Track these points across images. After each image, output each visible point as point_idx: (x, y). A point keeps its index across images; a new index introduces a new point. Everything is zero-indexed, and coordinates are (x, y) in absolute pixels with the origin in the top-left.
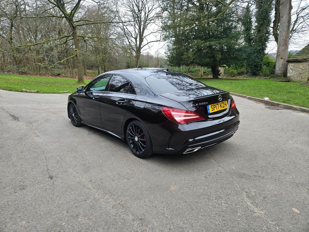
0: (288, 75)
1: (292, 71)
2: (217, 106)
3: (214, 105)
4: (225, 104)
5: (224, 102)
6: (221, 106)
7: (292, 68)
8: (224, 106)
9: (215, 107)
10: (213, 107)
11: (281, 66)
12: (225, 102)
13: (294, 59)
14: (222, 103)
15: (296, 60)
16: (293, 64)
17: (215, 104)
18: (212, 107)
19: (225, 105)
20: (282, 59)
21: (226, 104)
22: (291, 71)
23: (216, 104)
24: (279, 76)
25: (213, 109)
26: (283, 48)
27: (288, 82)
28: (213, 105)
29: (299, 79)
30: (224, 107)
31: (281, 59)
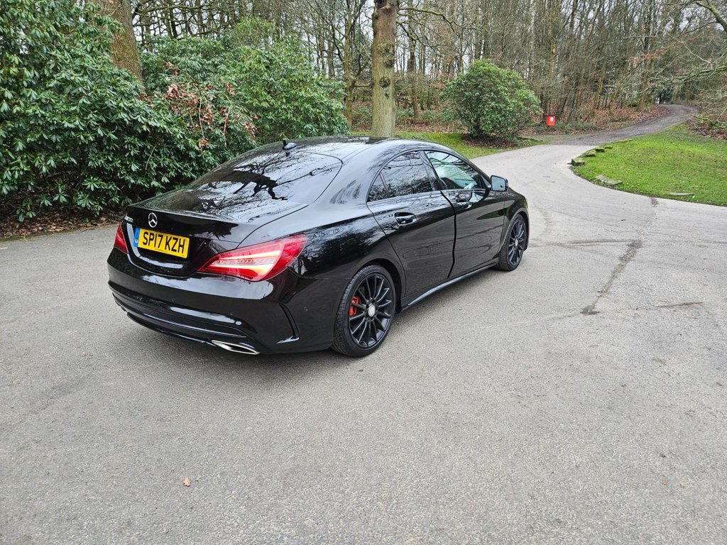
2: (159, 239)
3: (151, 234)
4: (182, 244)
5: (179, 237)
6: (167, 243)
8: (176, 248)
9: (152, 240)
10: (148, 237)
12: (182, 238)
14: (174, 239)
17: (155, 233)
18: (146, 235)
19: (180, 246)
21: (183, 246)
23: (158, 233)
25: (145, 241)
28: (149, 232)
30: (173, 250)
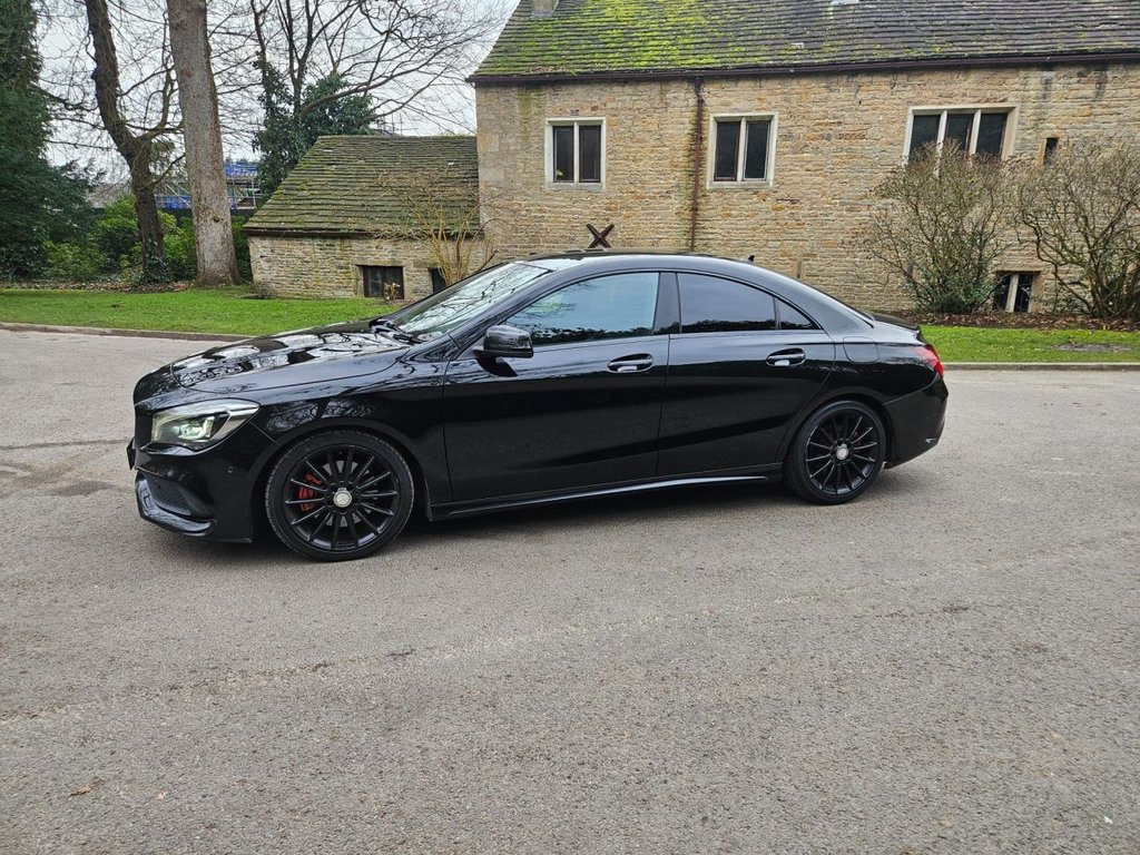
0: (257, 277)
1: (269, 264)
7: (265, 254)
11: (220, 247)
13: (267, 225)
15: (276, 229)
16: (267, 243)
20: (216, 221)
22: (265, 265)
24: (222, 282)
26: (213, 183)
27: (262, 298)
29: (296, 289)
31: (213, 223)
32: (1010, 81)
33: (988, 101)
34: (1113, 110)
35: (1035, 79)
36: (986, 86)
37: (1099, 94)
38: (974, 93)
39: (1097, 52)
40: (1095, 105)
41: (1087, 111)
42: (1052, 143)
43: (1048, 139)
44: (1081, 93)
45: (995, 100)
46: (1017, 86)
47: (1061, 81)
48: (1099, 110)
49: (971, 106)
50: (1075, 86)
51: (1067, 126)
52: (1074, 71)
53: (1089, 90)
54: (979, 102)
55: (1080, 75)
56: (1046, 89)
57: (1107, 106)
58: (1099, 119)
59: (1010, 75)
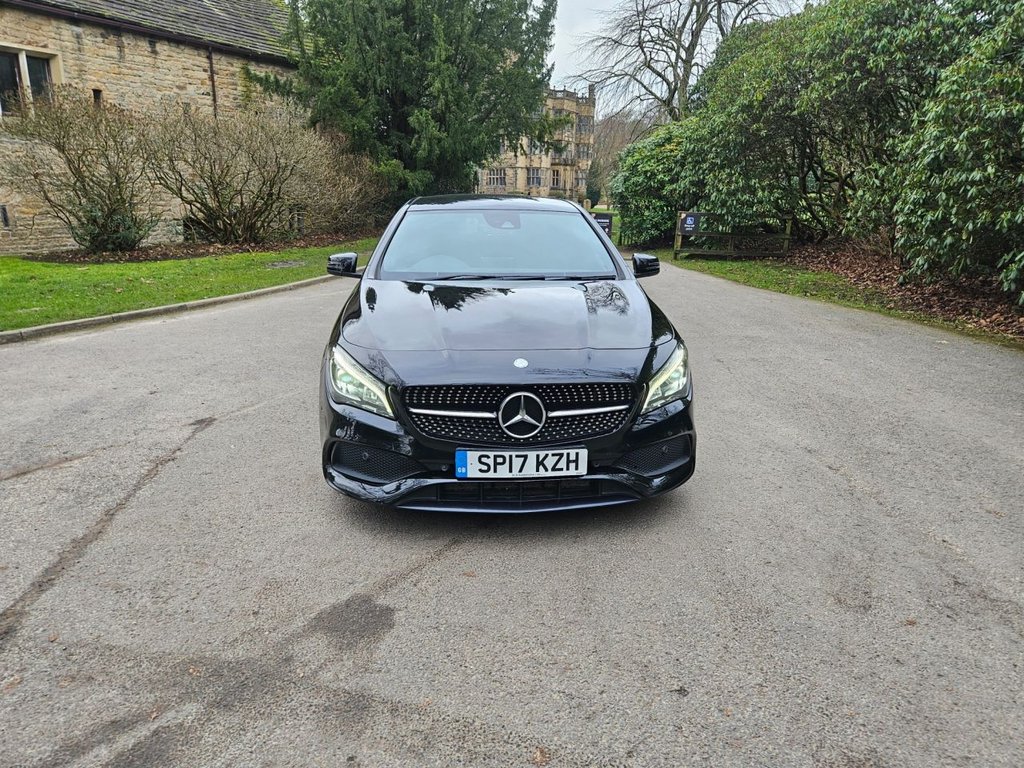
32: (45, 28)
33: (29, 43)
34: (135, 72)
35: (68, 31)
36: (23, 28)
37: (122, 57)
38: (13, 32)
39: (112, 19)
40: (121, 64)
41: (117, 71)
42: (97, 93)
43: (94, 91)
44: (108, 53)
45: (37, 44)
46: (53, 35)
47: (91, 39)
48: (125, 71)
49: (16, 46)
50: (102, 45)
51: (105, 81)
52: (98, 31)
53: (113, 52)
54: (21, 43)
55: (102, 36)
56: (79, 42)
57: (130, 68)
58: (126, 78)
59: (43, 22)
